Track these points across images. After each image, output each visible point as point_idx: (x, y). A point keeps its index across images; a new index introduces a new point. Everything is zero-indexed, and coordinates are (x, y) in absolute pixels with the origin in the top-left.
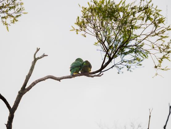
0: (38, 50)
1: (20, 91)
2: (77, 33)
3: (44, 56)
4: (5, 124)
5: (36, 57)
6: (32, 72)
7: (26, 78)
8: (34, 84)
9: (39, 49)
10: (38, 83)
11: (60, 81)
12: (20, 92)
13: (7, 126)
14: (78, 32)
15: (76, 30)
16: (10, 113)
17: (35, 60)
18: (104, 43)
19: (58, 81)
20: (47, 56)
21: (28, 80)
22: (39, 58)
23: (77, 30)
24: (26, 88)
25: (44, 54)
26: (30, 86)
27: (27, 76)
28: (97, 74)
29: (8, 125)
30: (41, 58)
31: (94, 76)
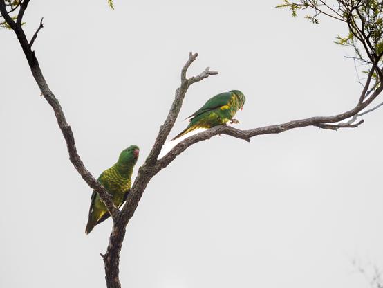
0: (193, 58)
1: (144, 166)
2: (294, 14)
3: (208, 73)
4: (102, 255)
5: (188, 77)
6: (175, 117)
7: (161, 132)
8: (180, 148)
9: (196, 55)
10: (190, 144)
11: (249, 141)
12: (144, 169)
13: (105, 260)
14: (297, 11)
15: (290, 7)
16: (115, 226)
17: (186, 84)
18: (367, 39)
19: (244, 141)
20: (217, 73)
21: (165, 138)
22: (194, 80)
23: (294, 5)
24: (158, 159)
25: (208, 69)
26: (169, 154)
27: (162, 127)
28: (345, 121)
29: (109, 258)
30: (200, 78)
31: (339, 127)
